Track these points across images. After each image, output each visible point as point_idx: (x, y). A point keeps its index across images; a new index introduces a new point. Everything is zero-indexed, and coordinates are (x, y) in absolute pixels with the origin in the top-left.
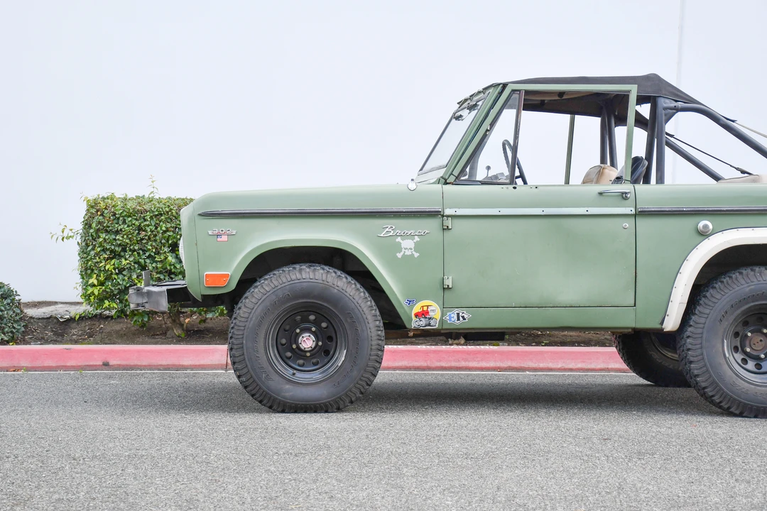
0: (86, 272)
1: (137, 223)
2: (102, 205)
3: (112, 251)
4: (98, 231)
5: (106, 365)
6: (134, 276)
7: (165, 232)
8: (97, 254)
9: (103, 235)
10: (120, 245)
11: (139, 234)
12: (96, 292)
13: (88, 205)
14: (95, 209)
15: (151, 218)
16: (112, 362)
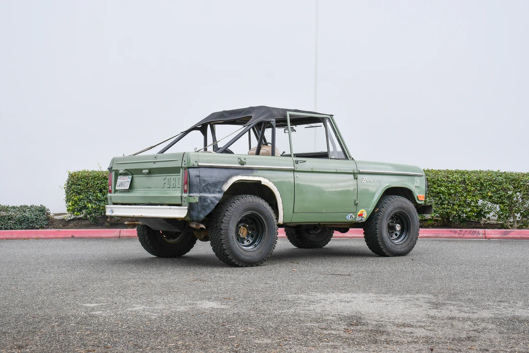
0: (68, 200)
1: (86, 181)
2: (74, 175)
3: (77, 192)
4: (71, 185)
5: (73, 237)
6: (86, 202)
7: (96, 185)
8: (72, 193)
9: (73, 186)
10: (80, 190)
11: (87, 185)
12: (71, 209)
13: (69, 174)
14: (72, 176)
15: (91, 179)
16: (75, 236)
